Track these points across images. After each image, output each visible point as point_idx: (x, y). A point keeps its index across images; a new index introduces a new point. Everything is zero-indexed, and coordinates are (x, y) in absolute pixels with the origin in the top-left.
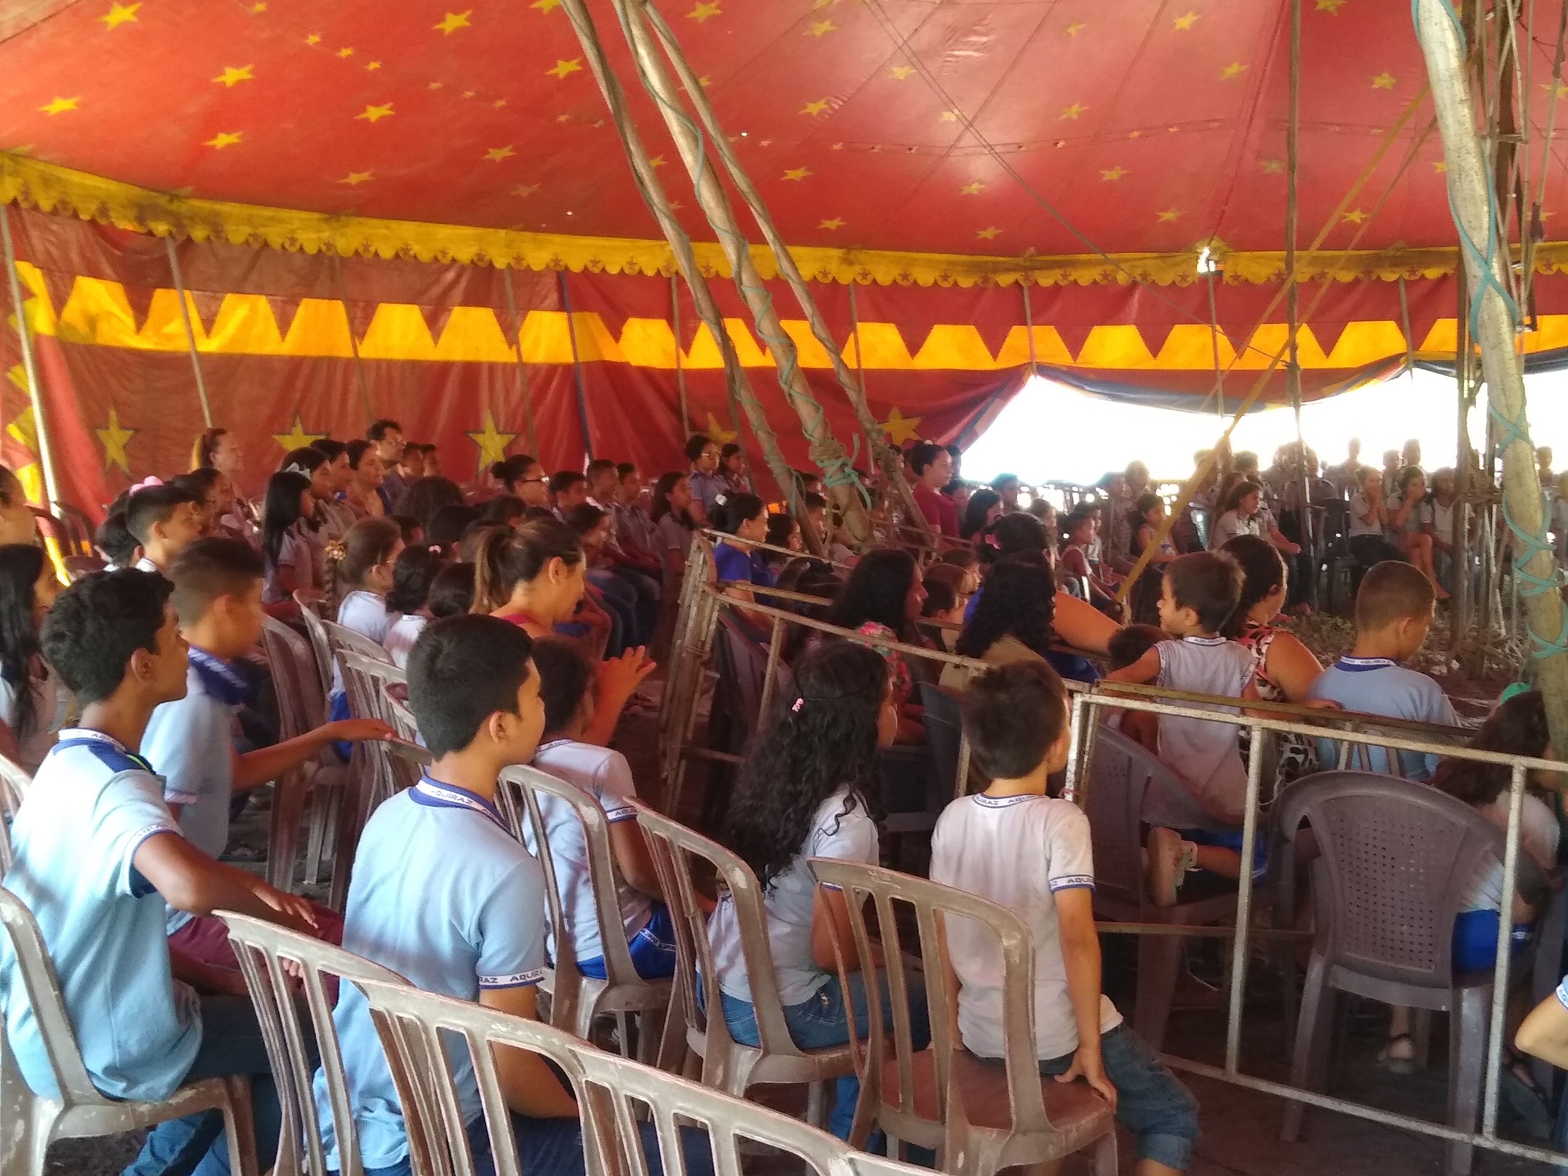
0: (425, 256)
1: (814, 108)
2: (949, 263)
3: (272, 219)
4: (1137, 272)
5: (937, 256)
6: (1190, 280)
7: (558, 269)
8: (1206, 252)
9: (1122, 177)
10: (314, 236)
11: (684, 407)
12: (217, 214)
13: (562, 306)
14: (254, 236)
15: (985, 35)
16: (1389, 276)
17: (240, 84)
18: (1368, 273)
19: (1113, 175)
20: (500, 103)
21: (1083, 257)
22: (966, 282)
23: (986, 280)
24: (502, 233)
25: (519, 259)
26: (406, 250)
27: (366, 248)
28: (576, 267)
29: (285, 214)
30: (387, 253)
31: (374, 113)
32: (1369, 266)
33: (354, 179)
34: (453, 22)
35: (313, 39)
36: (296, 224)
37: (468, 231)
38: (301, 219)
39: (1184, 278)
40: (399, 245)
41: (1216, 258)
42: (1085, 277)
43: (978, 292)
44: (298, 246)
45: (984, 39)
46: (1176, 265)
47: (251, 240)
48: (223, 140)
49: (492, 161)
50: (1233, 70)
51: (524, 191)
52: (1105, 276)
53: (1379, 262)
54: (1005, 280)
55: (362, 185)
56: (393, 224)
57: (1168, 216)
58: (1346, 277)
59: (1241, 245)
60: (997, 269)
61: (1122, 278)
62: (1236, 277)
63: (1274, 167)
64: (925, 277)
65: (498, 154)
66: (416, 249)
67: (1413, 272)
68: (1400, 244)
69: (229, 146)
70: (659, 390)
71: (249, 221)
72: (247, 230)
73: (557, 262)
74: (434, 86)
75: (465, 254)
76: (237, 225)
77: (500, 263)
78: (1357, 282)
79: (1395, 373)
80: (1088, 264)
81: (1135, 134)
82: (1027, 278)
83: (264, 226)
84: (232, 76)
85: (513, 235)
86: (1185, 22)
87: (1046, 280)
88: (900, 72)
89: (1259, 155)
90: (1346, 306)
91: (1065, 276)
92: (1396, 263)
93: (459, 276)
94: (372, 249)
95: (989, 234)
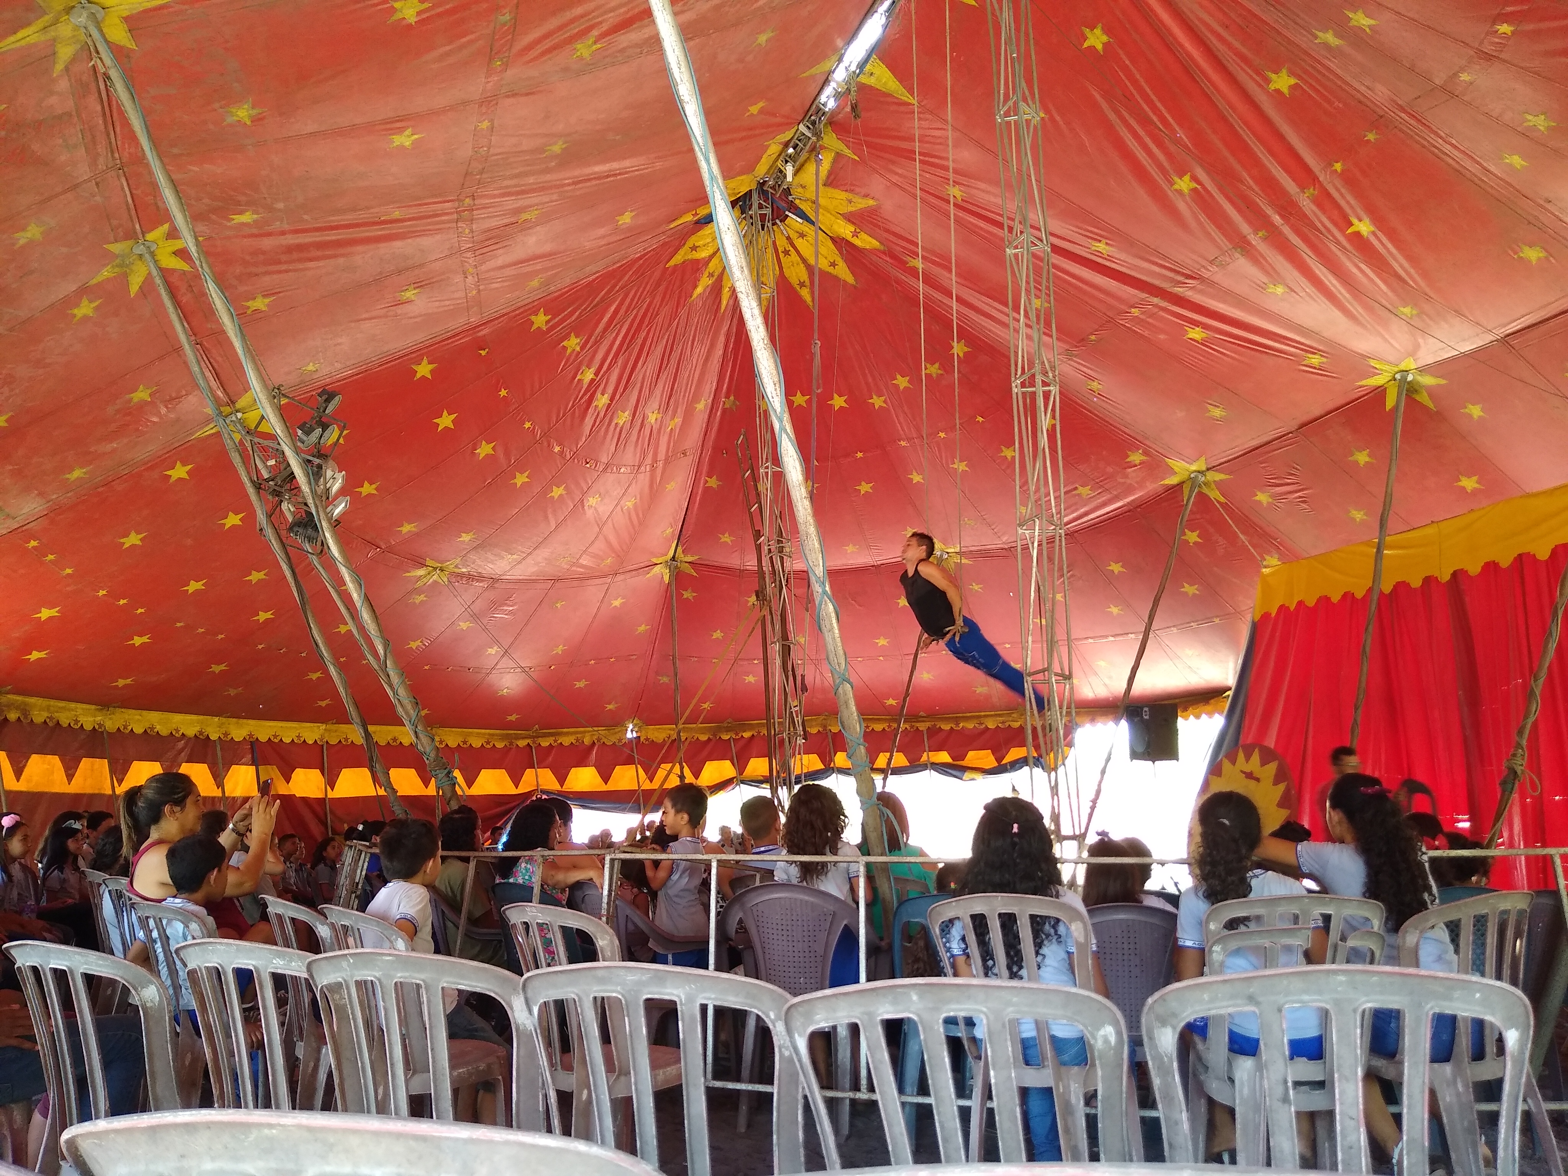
0: (164, 732)
1: (414, 645)
2: (490, 734)
3: (63, 708)
4: (595, 738)
5: (483, 731)
6: (623, 741)
7: (251, 740)
8: (631, 726)
9: (586, 686)
10: (92, 719)
11: (329, 821)
12: (26, 704)
13: (254, 762)
14: (51, 718)
15: (512, 606)
16: (725, 737)
17: (51, 618)
18: (715, 735)
19: (581, 684)
20: (220, 637)
21: (565, 730)
22: (500, 745)
23: (511, 743)
24: (216, 719)
25: (226, 734)
26: (152, 729)
27: (125, 727)
28: (263, 738)
29: (73, 705)
30: (139, 730)
31: (138, 641)
32: (715, 732)
33: (121, 683)
34: (194, 586)
35: (102, 593)
36: (80, 711)
37: (194, 717)
38: (83, 709)
39: (620, 740)
40: (147, 725)
41: (636, 729)
42: (566, 741)
43: (506, 750)
44: (79, 725)
45: (511, 608)
46: (616, 733)
47: (48, 720)
48: (35, 655)
49: (214, 672)
50: (642, 628)
51: (232, 692)
52: (577, 740)
53: (719, 729)
54: (522, 743)
55: (126, 686)
56: (145, 713)
57: (610, 707)
58: (704, 738)
59: (649, 722)
60: (518, 737)
61: (587, 741)
62: (647, 739)
63: (665, 680)
64: (477, 743)
65: (217, 669)
66: (158, 728)
67: (737, 734)
68: (729, 720)
69: (39, 660)
70: (314, 813)
71: (48, 708)
72: (45, 714)
73: (251, 735)
74: (178, 625)
75: (191, 732)
76: (40, 711)
77: (214, 737)
78: (709, 739)
79: (731, 787)
80: (567, 734)
81: (593, 662)
82: (534, 742)
83: (57, 712)
84: (45, 614)
85: (224, 720)
86: (617, 603)
87: (545, 743)
88: (464, 625)
89: (657, 673)
90: (705, 753)
91: (555, 741)
92: (728, 730)
93: (186, 744)
94: (130, 728)
95: (513, 718)
